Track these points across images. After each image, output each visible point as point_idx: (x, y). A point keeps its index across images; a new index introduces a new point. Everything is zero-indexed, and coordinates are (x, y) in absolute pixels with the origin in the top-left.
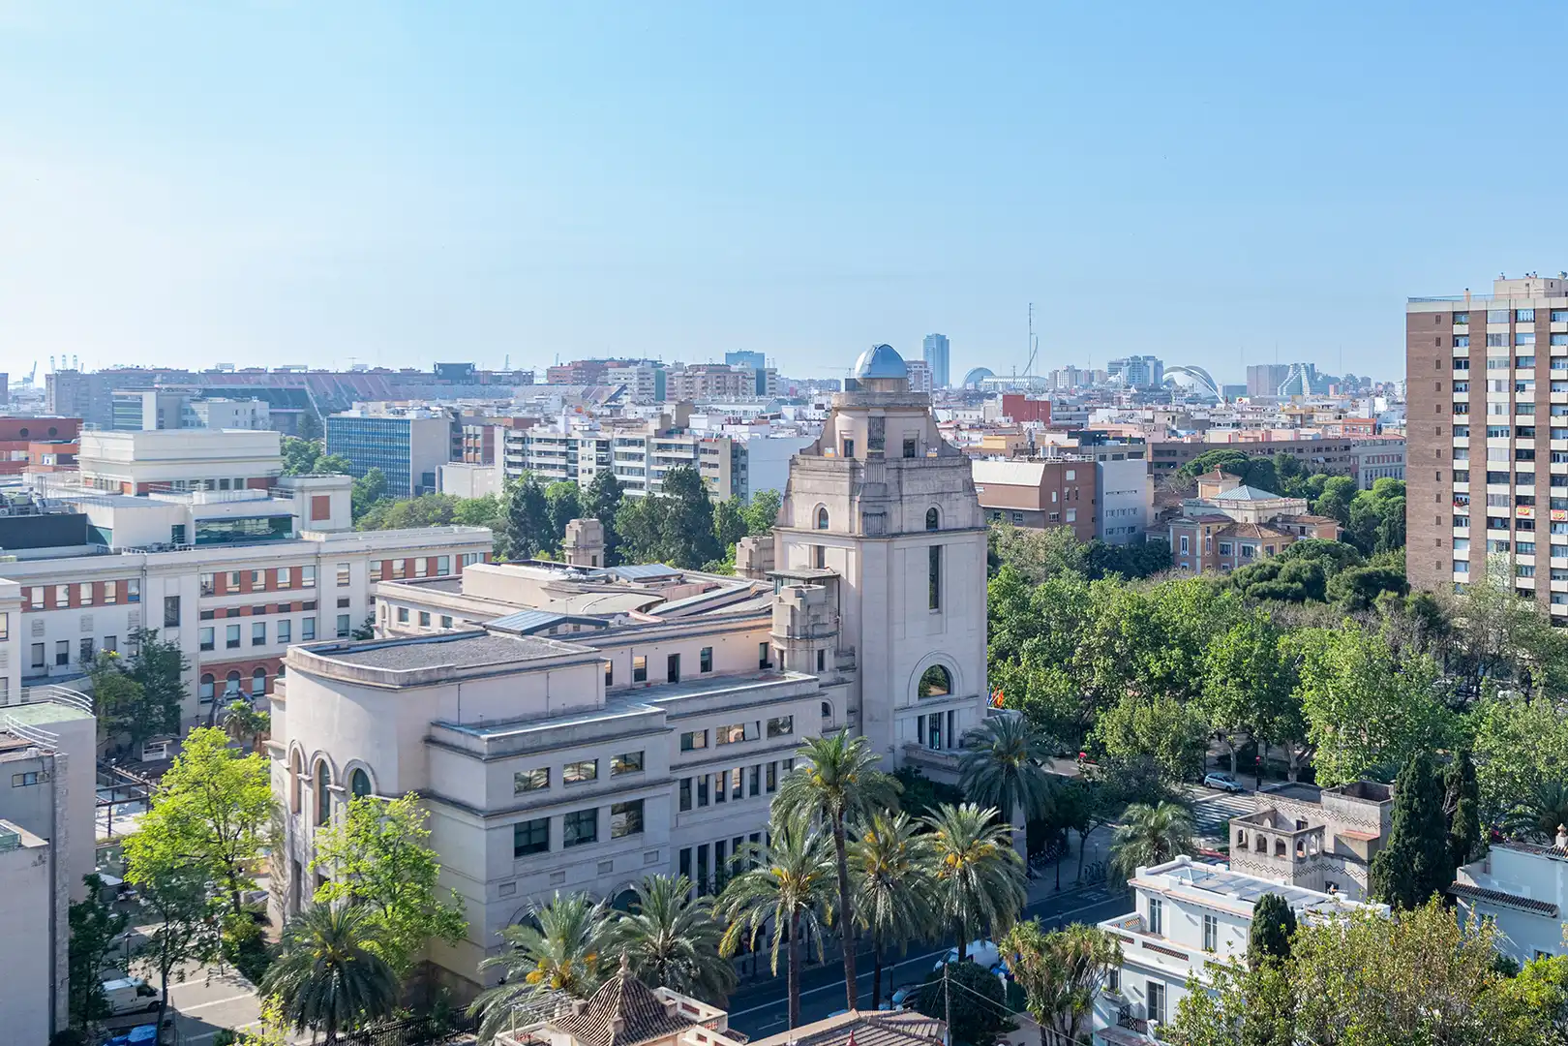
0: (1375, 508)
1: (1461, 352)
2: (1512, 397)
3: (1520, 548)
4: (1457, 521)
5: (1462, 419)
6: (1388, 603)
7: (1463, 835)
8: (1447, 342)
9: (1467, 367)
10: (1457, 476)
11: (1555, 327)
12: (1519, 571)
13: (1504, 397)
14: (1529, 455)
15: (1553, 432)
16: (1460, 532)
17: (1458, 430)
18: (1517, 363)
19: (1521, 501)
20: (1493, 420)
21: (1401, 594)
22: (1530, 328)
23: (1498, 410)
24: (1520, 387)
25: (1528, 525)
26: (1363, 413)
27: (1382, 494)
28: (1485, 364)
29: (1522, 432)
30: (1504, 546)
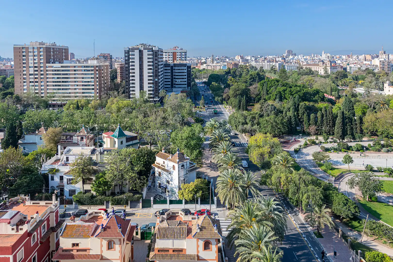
0: (10, 81)
1: (24, 54)
2: (34, 61)
3: (36, 86)
4: (24, 82)
5: (25, 65)
6: (9, 97)
7: (20, 134)
8: (21, 52)
9: (25, 56)
10: (24, 75)
11: (41, 50)
12: (36, 89)
13: (32, 61)
14: (37, 71)
15: (41, 67)
16: (25, 84)
17: (24, 67)
18: (34, 56)
19: (36, 78)
20: (30, 65)
21: (12, 95)
22: (36, 50)
23: (31, 63)
24: (35, 60)
25: (37, 82)
26: (9, 64)
27: (11, 78)
28: (29, 56)
29: (35, 67)
30: (33, 86)
